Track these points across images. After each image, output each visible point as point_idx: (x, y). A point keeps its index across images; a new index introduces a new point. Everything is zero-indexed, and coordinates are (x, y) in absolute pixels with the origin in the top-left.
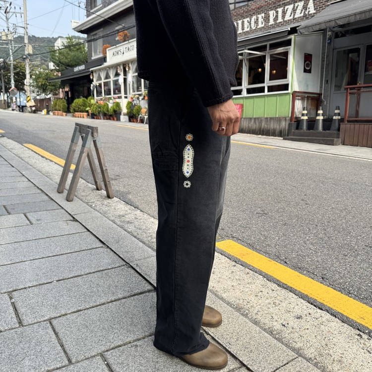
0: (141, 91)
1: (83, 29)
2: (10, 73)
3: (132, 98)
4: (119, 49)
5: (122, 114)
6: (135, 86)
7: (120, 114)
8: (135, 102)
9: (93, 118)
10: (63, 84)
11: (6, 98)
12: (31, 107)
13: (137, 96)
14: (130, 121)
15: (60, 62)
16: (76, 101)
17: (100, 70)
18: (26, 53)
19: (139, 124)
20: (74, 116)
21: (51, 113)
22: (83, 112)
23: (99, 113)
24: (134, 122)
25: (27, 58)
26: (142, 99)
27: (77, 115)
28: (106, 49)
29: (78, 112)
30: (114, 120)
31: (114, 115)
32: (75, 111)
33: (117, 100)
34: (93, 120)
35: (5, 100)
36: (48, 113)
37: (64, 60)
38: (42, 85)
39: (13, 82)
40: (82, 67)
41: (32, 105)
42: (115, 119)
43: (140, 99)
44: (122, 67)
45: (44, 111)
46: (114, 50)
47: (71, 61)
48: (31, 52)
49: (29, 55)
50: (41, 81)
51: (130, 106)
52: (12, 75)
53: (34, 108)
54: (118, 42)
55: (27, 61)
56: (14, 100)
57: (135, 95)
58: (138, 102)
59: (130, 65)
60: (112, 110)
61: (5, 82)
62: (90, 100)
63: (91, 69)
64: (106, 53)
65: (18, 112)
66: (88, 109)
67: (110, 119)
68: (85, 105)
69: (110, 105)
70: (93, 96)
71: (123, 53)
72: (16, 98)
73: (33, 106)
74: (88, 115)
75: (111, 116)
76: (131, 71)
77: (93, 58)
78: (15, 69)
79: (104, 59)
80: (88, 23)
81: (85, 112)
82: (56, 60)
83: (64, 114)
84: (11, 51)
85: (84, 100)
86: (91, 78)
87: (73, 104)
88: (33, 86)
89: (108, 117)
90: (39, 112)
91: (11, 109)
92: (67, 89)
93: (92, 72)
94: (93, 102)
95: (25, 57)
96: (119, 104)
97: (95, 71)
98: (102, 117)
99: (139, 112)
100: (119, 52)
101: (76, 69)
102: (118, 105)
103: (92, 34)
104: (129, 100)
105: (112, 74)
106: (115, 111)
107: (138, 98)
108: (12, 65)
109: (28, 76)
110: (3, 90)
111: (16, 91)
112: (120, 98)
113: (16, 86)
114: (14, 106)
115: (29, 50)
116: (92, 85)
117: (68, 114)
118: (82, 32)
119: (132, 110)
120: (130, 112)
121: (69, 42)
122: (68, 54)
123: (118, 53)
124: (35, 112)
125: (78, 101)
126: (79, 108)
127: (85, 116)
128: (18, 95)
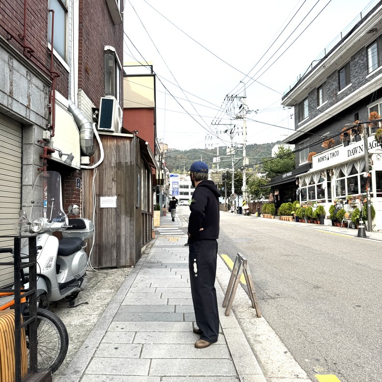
0: (345, 195)
1: (291, 140)
2: (231, 181)
3: (335, 202)
4: (324, 155)
5: (326, 217)
6: (339, 190)
7: (324, 217)
8: (338, 206)
9: (297, 221)
10: (273, 189)
11: (227, 202)
12: (245, 210)
13: (341, 200)
14: (333, 225)
15: (271, 170)
16: (283, 205)
17: (305, 176)
18: (244, 164)
19: (342, 228)
20: (280, 219)
21: (261, 215)
22: (289, 215)
23: (303, 216)
24: (337, 226)
25: (244, 168)
26: (346, 203)
27: (283, 218)
28: (311, 156)
29: (284, 215)
30: (317, 223)
31: (318, 219)
32: (282, 214)
33: (321, 204)
34: (298, 223)
35: (226, 204)
36: (259, 215)
37: (275, 168)
38: (255, 191)
39: (233, 188)
40: (289, 174)
41: (246, 208)
42: (319, 222)
43: (344, 203)
44: (325, 173)
45: (256, 214)
46: (319, 157)
47: (281, 168)
48: (248, 164)
49: (246, 166)
50: (254, 188)
51: (334, 209)
52: (233, 182)
53: (248, 211)
54: (324, 149)
55: (244, 171)
56: (233, 203)
57: (339, 199)
58: (342, 206)
59: (334, 171)
60: (315, 214)
61: (227, 188)
62: (295, 204)
63: (296, 176)
64: (312, 160)
65: (236, 214)
66: (293, 212)
67: (313, 223)
68: (290, 209)
69: (314, 209)
70: (299, 200)
71: (328, 159)
72: (235, 201)
73: (247, 210)
74: (294, 218)
75: (314, 219)
76: (334, 176)
77: (300, 165)
78: (235, 177)
79: (310, 166)
80: (295, 135)
81: (291, 215)
82: (268, 168)
83: (273, 217)
84: (233, 163)
85: (290, 205)
86: (297, 184)
87: (280, 208)
88: (248, 192)
89: (311, 221)
90: (252, 214)
91: (230, 211)
92: (276, 193)
93: (298, 178)
94: (298, 205)
95: (242, 168)
96: (323, 208)
97: (301, 178)
98: (306, 220)
99: (343, 216)
100: (325, 158)
101: (284, 176)
102: (321, 209)
103: (299, 143)
104: (333, 203)
105: (316, 179)
106: (318, 215)
107: (342, 202)
108: (233, 174)
109: (244, 183)
110: (226, 195)
111: (235, 195)
112: (323, 202)
113: (236, 192)
114: (233, 208)
115: (246, 162)
116: (297, 190)
117: (276, 217)
118: (290, 143)
119: (335, 214)
120: (333, 216)
121: (280, 151)
122: (279, 162)
123: (323, 159)
124: (248, 214)
125: (285, 205)
126: (285, 212)
127: (291, 219)
128: (237, 200)
